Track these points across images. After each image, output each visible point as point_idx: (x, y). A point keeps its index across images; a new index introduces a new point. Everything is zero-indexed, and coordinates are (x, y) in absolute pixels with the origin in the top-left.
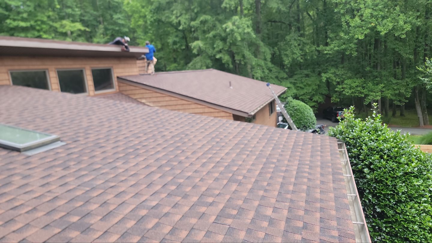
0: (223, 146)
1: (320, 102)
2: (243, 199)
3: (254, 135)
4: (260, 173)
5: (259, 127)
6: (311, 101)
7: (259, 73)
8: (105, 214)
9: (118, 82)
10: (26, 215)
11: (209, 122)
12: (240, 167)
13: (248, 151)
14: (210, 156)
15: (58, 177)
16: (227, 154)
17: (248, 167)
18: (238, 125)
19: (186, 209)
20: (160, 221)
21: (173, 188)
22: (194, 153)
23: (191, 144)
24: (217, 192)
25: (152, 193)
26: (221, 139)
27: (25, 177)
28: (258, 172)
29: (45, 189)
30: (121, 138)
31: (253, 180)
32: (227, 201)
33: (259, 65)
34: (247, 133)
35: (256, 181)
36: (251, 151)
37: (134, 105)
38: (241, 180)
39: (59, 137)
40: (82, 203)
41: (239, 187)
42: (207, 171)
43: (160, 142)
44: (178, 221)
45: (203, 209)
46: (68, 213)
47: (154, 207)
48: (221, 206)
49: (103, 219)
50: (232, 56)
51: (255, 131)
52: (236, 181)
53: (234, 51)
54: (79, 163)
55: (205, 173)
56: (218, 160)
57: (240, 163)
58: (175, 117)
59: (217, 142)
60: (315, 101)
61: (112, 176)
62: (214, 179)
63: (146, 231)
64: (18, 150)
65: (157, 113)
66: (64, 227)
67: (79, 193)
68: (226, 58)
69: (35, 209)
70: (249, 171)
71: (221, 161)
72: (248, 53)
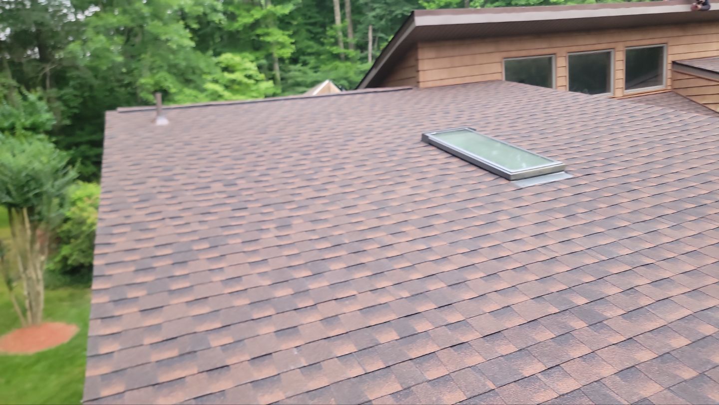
8: (631, 309)
9: (673, 72)
10: (513, 272)
15: (558, 228)
27: (513, 218)
29: (538, 242)
30: (670, 179)
37: (703, 118)
39: (564, 164)
40: (592, 279)
46: (570, 288)
49: (627, 315)
54: (591, 211)
61: (648, 246)
64: (507, 177)
66: (563, 308)
67: (589, 261)
69: (524, 267)
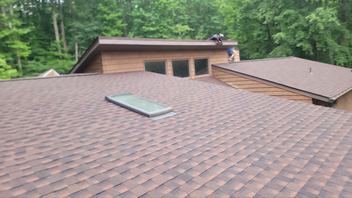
0: (303, 128)
2: (325, 181)
3: (338, 120)
4: (345, 159)
5: (342, 113)
7: (342, 60)
8: (203, 171)
9: (213, 69)
10: (152, 162)
11: (289, 104)
12: (322, 150)
13: (330, 135)
14: (291, 136)
15: (171, 138)
16: (308, 136)
17: (331, 151)
18: (319, 109)
19: (268, 180)
20: (246, 186)
21: (257, 159)
22: (274, 131)
23: (272, 123)
24: (298, 170)
25: (238, 161)
26: (301, 121)
27: (152, 135)
28: (342, 158)
29: (163, 146)
31: (337, 165)
32: (308, 181)
33: (342, 52)
34: (329, 118)
35: (340, 166)
36: (334, 136)
37: (224, 87)
38: (323, 162)
39: (172, 109)
40: (187, 160)
41: (321, 169)
42: (288, 149)
43: (245, 119)
44: (261, 190)
45: (284, 184)
46: (178, 166)
47: (240, 173)
48: (302, 184)
50: (314, 43)
51: (338, 116)
52: (318, 163)
53: (316, 40)
54: (185, 129)
55: (285, 151)
56: (299, 140)
57: (322, 146)
58: (258, 98)
59: (298, 124)
61: (208, 142)
62: (294, 158)
63: (234, 192)
64: (148, 116)
65: (242, 95)
66: (175, 176)
67: (185, 152)
68: (307, 46)
69: (157, 159)
70: (332, 155)
71: (301, 141)
72: (330, 41)
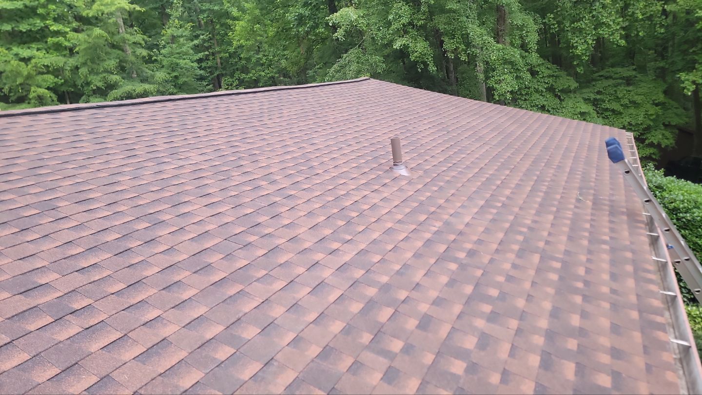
1: (667, 146)
6: (641, 145)
7: (506, 84)
33: (506, 62)
53: (441, 27)
60: (651, 145)
68: (420, 48)
72: (476, 31)
